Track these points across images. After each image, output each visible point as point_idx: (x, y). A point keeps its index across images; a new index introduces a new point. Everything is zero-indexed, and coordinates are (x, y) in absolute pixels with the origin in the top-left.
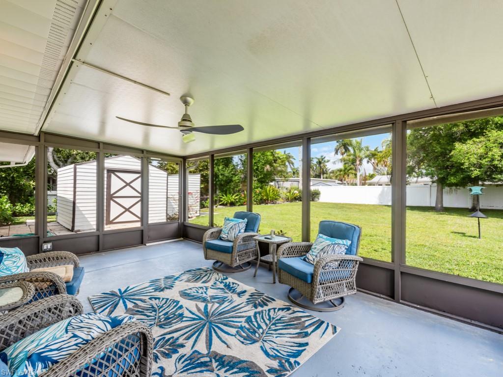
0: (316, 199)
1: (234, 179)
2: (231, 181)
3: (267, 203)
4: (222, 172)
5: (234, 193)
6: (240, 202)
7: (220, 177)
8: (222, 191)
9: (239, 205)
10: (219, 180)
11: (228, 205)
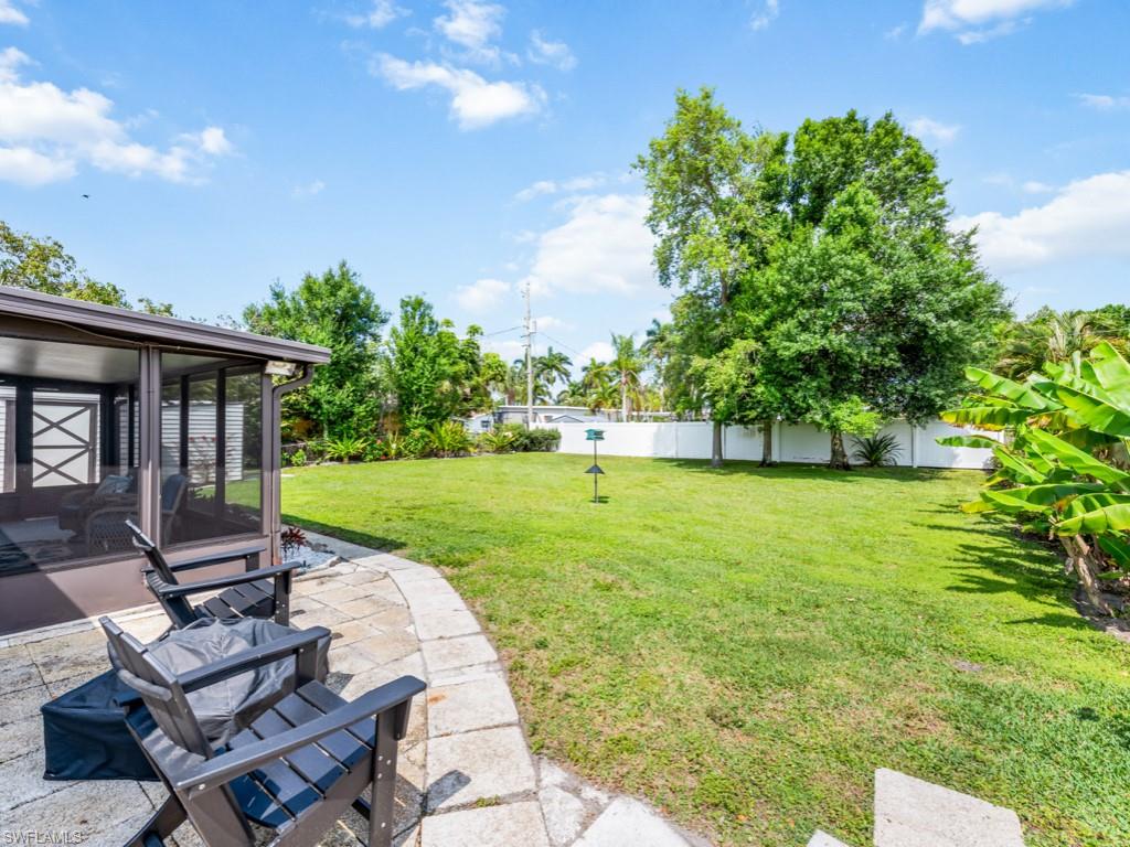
0: (554, 448)
1: (356, 410)
2: (352, 414)
3: (443, 457)
4: (329, 398)
5: (359, 437)
6: (372, 454)
7: (325, 406)
8: (332, 433)
9: (371, 461)
10: (322, 413)
11: (346, 460)
